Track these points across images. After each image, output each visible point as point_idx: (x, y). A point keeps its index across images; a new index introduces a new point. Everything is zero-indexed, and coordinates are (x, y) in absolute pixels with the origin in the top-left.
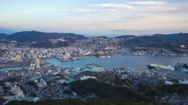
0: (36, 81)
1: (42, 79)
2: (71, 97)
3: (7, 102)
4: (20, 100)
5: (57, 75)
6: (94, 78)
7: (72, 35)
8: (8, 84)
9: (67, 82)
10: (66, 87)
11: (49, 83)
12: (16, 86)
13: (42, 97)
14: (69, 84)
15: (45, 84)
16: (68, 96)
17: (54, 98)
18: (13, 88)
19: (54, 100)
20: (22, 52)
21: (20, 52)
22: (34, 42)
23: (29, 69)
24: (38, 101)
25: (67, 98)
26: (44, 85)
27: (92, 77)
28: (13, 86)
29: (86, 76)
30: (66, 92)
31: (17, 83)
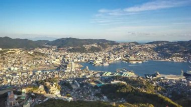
0: (71, 83)
1: (76, 81)
2: (101, 100)
3: (47, 99)
4: (57, 99)
5: (89, 78)
6: (125, 83)
7: (104, 41)
8: (48, 84)
9: (98, 85)
10: (97, 90)
11: (82, 85)
12: (54, 86)
13: (75, 98)
14: (100, 87)
15: (79, 86)
16: (98, 99)
17: (86, 100)
18: (52, 88)
19: (85, 102)
20: (61, 56)
21: (59, 56)
22: (71, 48)
23: (66, 71)
24: (71, 101)
25: (98, 101)
26: (77, 86)
27: (122, 82)
28: (52, 86)
29: (117, 80)
30: (97, 95)
31: (55, 83)
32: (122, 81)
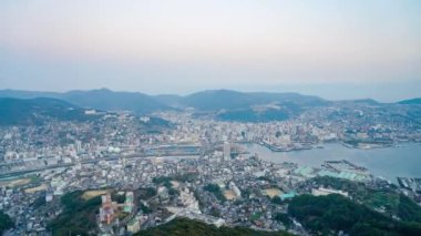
0: (222, 186)
1: (232, 183)
2: (290, 231)
3: (173, 217)
4: (192, 217)
5: (261, 178)
6: (346, 194)
8: (176, 184)
9: (283, 196)
10: (279, 207)
11: (245, 193)
12: (187, 190)
13: (230, 220)
14: (287, 200)
15: (239, 193)
16: (283, 228)
17: (253, 227)
18: (182, 193)
19: (253, 231)
20: (202, 128)
21: (199, 128)
22: (223, 111)
23: (211, 160)
24: (222, 228)
25: (280, 231)
26: (236, 195)
27: (340, 192)
28: (183, 190)
29: (326, 187)
30: (279, 218)
31: (189, 185)
32: (339, 189)
